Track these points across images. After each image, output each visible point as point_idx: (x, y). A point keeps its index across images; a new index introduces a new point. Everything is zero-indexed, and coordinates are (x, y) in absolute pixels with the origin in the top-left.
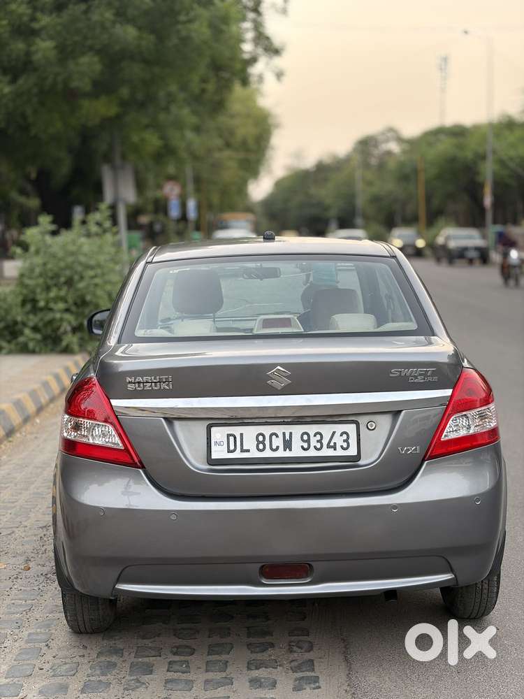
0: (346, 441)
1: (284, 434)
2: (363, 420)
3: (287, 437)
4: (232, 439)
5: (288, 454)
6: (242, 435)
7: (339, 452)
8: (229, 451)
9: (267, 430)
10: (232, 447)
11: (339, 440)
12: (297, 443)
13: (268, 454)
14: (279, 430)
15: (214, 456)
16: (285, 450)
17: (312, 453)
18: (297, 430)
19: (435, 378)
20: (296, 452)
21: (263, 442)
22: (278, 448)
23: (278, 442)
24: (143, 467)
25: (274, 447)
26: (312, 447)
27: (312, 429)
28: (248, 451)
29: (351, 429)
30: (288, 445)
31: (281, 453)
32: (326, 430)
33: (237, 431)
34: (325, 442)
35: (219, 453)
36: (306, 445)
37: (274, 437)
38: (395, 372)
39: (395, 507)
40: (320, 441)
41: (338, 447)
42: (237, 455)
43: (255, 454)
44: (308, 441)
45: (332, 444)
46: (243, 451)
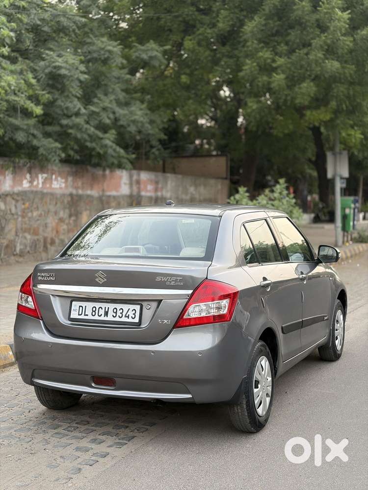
0: (134, 314)
1: (105, 308)
2: (144, 304)
3: (107, 310)
4: (81, 308)
5: (106, 319)
6: (86, 306)
7: (130, 320)
8: (79, 315)
9: (98, 305)
10: (80, 313)
11: (131, 314)
12: (111, 313)
13: (96, 318)
14: (103, 305)
15: (71, 317)
16: (104, 316)
17: (117, 319)
18: (112, 306)
19: (182, 284)
20: (110, 318)
21: (95, 311)
22: (101, 315)
23: (102, 312)
24: (42, 320)
25: (100, 315)
26: (117, 316)
27: (119, 306)
28: (87, 315)
29: (138, 308)
30: (106, 314)
31: (103, 318)
32: (126, 307)
33: (84, 304)
34: (124, 314)
35: (74, 315)
36: (115, 315)
37: (100, 309)
38: (158, 279)
39: (153, 352)
40: (121, 313)
41: (130, 317)
42: (82, 317)
43: (90, 317)
44: (116, 313)
45: (127, 315)
46: (85, 315)
